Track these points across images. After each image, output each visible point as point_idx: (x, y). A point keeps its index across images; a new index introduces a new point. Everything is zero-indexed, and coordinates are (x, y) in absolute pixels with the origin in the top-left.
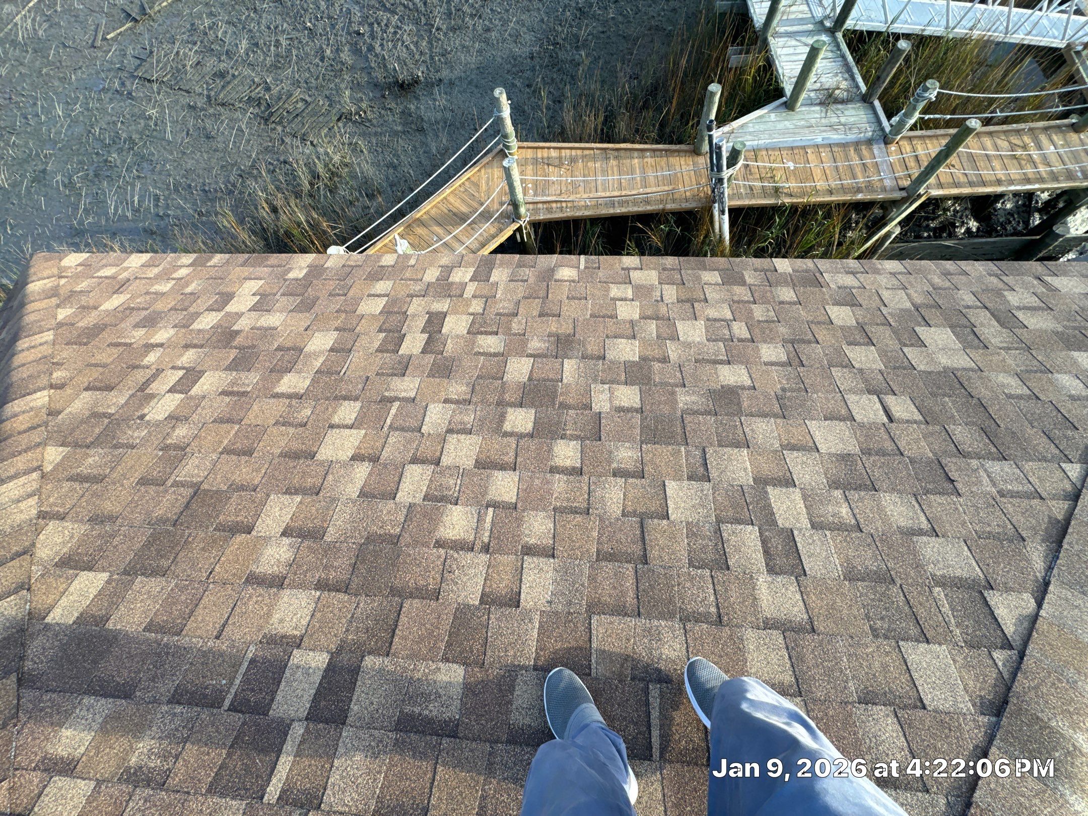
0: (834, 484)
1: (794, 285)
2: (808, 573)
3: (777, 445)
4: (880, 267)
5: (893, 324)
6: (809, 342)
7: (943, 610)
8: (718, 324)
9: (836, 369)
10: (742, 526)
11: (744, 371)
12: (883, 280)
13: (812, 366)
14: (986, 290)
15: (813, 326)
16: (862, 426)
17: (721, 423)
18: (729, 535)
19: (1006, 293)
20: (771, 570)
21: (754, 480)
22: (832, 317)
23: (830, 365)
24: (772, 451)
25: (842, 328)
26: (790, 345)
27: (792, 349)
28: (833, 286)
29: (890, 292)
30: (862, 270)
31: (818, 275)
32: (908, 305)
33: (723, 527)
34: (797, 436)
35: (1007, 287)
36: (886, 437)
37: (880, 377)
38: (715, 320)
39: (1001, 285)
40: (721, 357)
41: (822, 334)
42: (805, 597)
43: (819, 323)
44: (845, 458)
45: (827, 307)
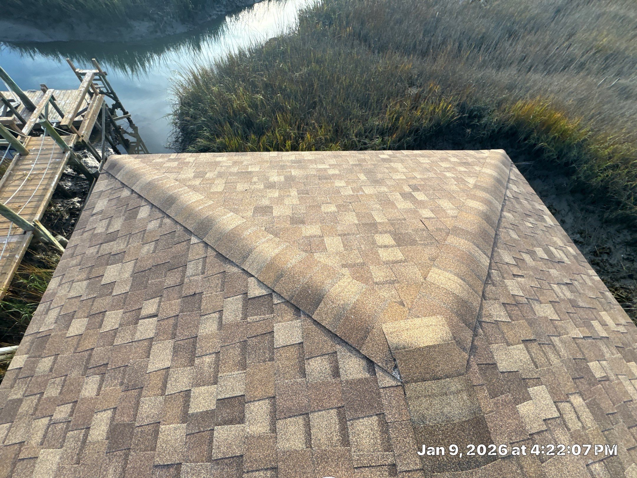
0: (191, 362)
1: (39, 356)
2: (243, 394)
3: (161, 398)
4: (51, 291)
5: (95, 296)
6: (90, 355)
7: (258, 319)
8: (50, 435)
9: (115, 341)
10: (214, 440)
11: (99, 416)
12: (62, 292)
13: (109, 358)
14: (91, 240)
15: (79, 349)
16: (157, 334)
17: (137, 445)
18: (220, 452)
19: (96, 232)
20: (242, 421)
21: (183, 422)
22: (77, 333)
23: (112, 344)
24: (165, 404)
25: (87, 329)
26: (89, 371)
27: (92, 370)
28: (52, 327)
29: (72, 291)
30: (49, 303)
31: (38, 336)
32: (85, 283)
33: (214, 457)
34: (156, 381)
35: (93, 231)
36: (166, 322)
37: (128, 314)
38: (45, 436)
39: (90, 232)
40: (81, 436)
41: (87, 344)
42: (256, 399)
43: (78, 344)
44: (176, 351)
45: (67, 335)
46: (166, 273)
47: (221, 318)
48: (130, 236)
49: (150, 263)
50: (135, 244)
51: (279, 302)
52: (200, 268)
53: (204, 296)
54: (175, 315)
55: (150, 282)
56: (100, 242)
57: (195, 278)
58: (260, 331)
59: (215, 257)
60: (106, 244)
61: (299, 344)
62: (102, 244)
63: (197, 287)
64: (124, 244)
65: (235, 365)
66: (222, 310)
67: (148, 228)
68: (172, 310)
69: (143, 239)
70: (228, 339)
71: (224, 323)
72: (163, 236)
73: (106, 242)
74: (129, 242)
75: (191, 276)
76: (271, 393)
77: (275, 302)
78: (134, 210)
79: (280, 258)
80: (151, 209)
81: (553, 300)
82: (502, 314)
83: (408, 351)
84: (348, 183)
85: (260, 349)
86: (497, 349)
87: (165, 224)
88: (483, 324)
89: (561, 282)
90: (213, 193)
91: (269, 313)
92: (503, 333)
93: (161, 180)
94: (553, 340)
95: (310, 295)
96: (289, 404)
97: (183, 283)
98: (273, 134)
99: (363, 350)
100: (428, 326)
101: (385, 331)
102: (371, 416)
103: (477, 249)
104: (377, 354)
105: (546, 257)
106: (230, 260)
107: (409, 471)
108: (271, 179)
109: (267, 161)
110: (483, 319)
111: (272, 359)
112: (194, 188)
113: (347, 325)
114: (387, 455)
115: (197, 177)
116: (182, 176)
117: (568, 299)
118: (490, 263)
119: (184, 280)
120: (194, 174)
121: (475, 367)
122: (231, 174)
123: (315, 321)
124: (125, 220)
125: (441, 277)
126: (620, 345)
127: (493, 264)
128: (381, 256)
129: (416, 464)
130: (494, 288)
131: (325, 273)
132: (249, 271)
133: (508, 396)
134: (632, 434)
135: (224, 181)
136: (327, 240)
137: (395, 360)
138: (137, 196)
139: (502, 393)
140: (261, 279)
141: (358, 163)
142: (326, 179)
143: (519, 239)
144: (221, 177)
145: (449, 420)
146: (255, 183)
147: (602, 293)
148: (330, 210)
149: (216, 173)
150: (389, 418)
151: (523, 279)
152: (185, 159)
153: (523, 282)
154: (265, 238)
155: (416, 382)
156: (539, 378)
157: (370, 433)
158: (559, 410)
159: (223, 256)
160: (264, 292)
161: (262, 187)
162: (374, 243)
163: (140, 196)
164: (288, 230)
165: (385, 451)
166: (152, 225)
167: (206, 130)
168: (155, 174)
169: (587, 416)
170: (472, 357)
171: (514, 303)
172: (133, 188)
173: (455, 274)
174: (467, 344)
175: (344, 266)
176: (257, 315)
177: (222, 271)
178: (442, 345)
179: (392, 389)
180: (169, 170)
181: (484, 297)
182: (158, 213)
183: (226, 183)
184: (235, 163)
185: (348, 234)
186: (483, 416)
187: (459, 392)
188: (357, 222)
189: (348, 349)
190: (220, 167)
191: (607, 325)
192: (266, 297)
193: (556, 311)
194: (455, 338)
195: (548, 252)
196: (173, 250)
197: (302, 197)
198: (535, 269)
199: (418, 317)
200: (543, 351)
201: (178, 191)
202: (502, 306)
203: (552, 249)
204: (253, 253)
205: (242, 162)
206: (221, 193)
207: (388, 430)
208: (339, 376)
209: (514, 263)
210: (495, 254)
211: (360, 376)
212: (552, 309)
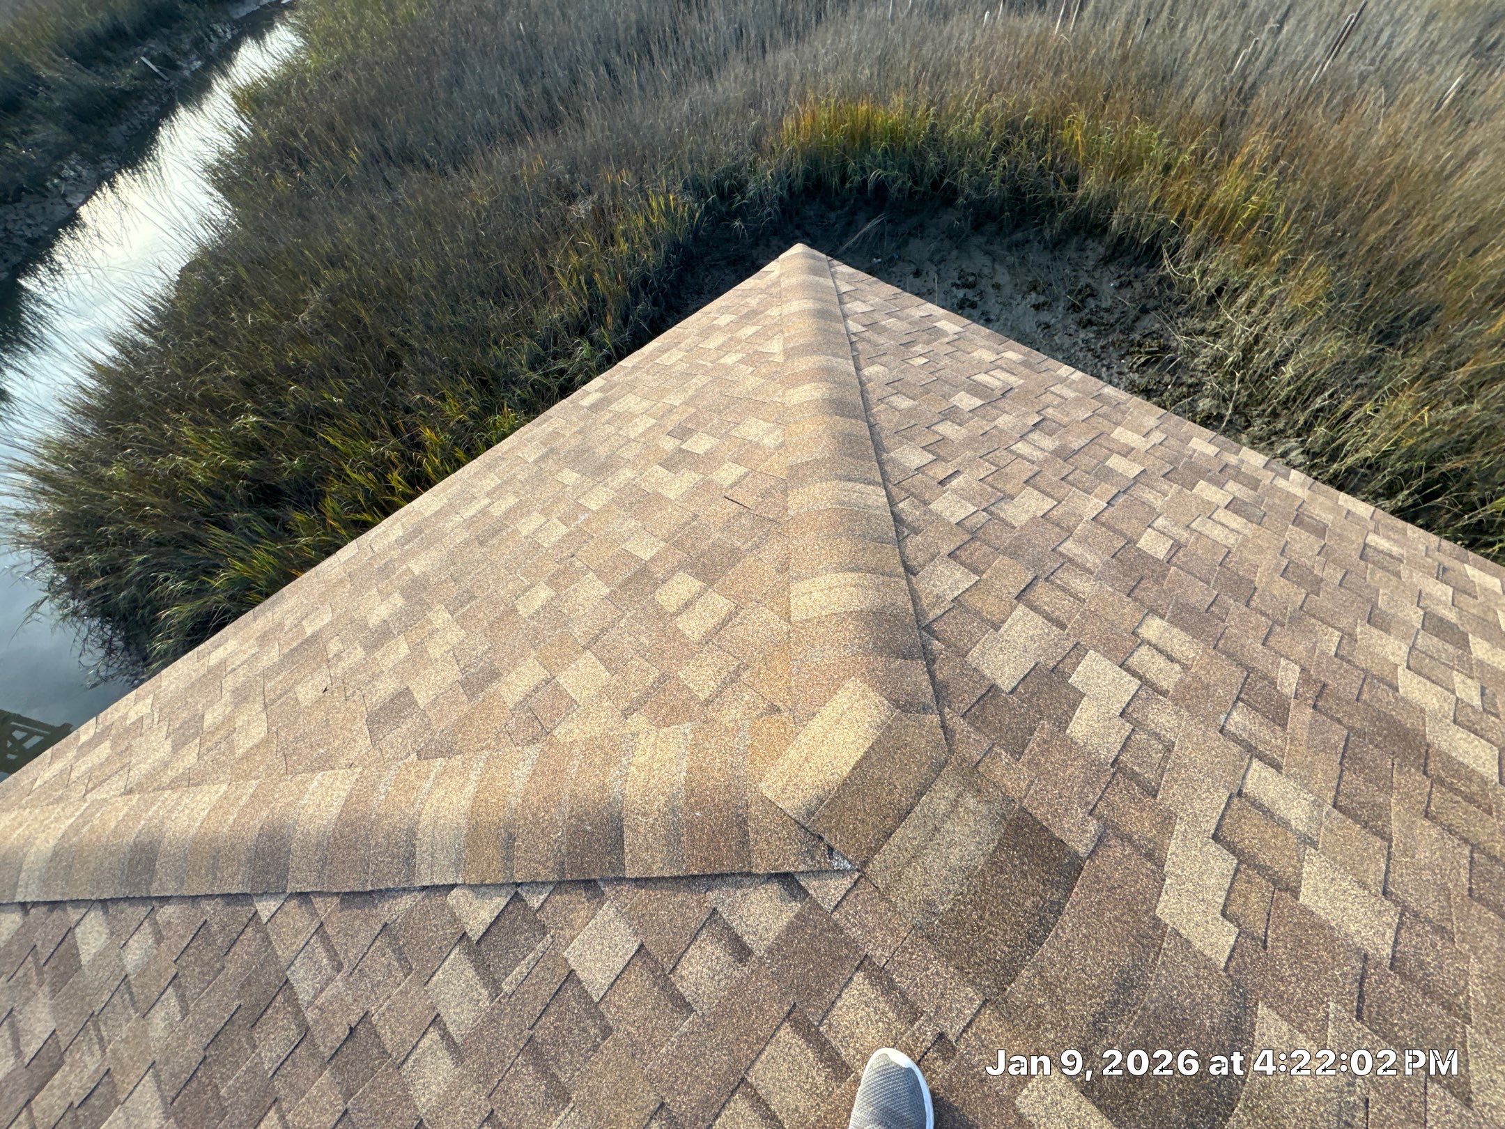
7: (525, 972)
46: (250, 1039)
47: (445, 1035)
48: (96, 1024)
49: (193, 1048)
50: (125, 1031)
51: (542, 897)
52: (325, 961)
53: (376, 1016)
54: (337, 1116)
55: (223, 1092)
56: (21, 1100)
57: (328, 992)
58: (545, 992)
59: (341, 911)
60: (42, 1093)
61: (638, 951)
62: (29, 1101)
63: (347, 1010)
64: (92, 1055)
65: (544, 1110)
66: (438, 1015)
67: (129, 968)
68: (324, 1111)
69: (134, 1003)
70: (492, 1065)
71: (459, 1040)
72: (185, 957)
73: (38, 1090)
74: (101, 1039)
75: (315, 997)
76: (651, 1100)
77: (536, 904)
78: (63, 947)
79: (486, 801)
80: (106, 913)
81: (1030, 474)
82: (958, 576)
83: (830, 803)
84: (545, 512)
85: (570, 1031)
86: (983, 654)
87: (169, 923)
88: (935, 627)
89: (1026, 430)
90: (246, 757)
91: (538, 937)
92: (978, 613)
93: (85, 824)
94: (1065, 552)
95: (593, 834)
96: (698, 1091)
97: (308, 1029)
98: (344, 481)
99: (757, 866)
100: (838, 721)
101: (769, 795)
102: (851, 979)
103: (850, 485)
104: (785, 851)
105: (979, 402)
106: (381, 891)
107: (969, 1025)
108: (374, 620)
109: (341, 581)
110: (931, 616)
111: (607, 1031)
112: (192, 780)
113: (700, 839)
114: (919, 1029)
115: (184, 744)
116: (140, 769)
117: (1053, 452)
118: (889, 495)
119: (304, 1018)
120: (169, 742)
121: (960, 725)
122: (266, 675)
123: (637, 880)
124: (54, 992)
125: (816, 595)
126: (1168, 467)
127: (895, 491)
128: (688, 633)
129: (972, 1000)
130: (919, 538)
131: (597, 761)
132: (437, 882)
133: (1043, 728)
134: (1256, 609)
135: (258, 707)
136: (566, 680)
137: (821, 838)
138: (44, 909)
139: (1031, 731)
140: (474, 879)
141: (545, 450)
142: (496, 532)
143: (916, 403)
144: (246, 699)
145: (968, 873)
146: (338, 656)
147: (1098, 397)
148: (539, 603)
149: (227, 696)
150: (880, 956)
151: (961, 478)
152: (125, 717)
153: (963, 484)
154: (428, 777)
155: (877, 850)
156: (1078, 643)
157: (868, 1014)
158: (1134, 674)
159: (360, 893)
160: (499, 902)
161: (360, 653)
162: (661, 614)
163: (54, 905)
164: (469, 717)
165: (912, 1023)
166: (135, 953)
167: (166, 579)
168: (57, 820)
169: (1182, 644)
170: (947, 710)
171: (967, 537)
172: (19, 898)
173: (835, 571)
174: (924, 694)
175: (627, 713)
176: (517, 962)
177: (380, 926)
178: (878, 742)
179: (851, 897)
180: (95, 780)
181: (909, 570)
182: (129, 910)
183: (265, 706)
184: (264, 639)
185: (603, 631)
186: (1023, 810)
187: (955, 804)
188: (606, 591)
189: (731, 885)
190: (230, 678)
191: (1133, 449)
192: (510, 908)
193: (1043, 492)
194: (896, 704)
195: (976, 389)
196: (231, 969)
197: (464, 616)
198: (970, 442)
199: (814, 714)
200: (1058, 586)
201: (150, 819)
202: (952, 562)
203: (982, 378)
204: (420, 836)
205: (281, 625)
206: (265, 742)
207: (892, 980)
208: (750, 953)
209: (931, 457)
210: (888, 468)
211: (785, 920)
212: (1036, 492)
